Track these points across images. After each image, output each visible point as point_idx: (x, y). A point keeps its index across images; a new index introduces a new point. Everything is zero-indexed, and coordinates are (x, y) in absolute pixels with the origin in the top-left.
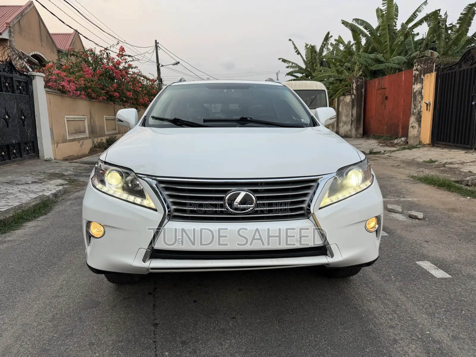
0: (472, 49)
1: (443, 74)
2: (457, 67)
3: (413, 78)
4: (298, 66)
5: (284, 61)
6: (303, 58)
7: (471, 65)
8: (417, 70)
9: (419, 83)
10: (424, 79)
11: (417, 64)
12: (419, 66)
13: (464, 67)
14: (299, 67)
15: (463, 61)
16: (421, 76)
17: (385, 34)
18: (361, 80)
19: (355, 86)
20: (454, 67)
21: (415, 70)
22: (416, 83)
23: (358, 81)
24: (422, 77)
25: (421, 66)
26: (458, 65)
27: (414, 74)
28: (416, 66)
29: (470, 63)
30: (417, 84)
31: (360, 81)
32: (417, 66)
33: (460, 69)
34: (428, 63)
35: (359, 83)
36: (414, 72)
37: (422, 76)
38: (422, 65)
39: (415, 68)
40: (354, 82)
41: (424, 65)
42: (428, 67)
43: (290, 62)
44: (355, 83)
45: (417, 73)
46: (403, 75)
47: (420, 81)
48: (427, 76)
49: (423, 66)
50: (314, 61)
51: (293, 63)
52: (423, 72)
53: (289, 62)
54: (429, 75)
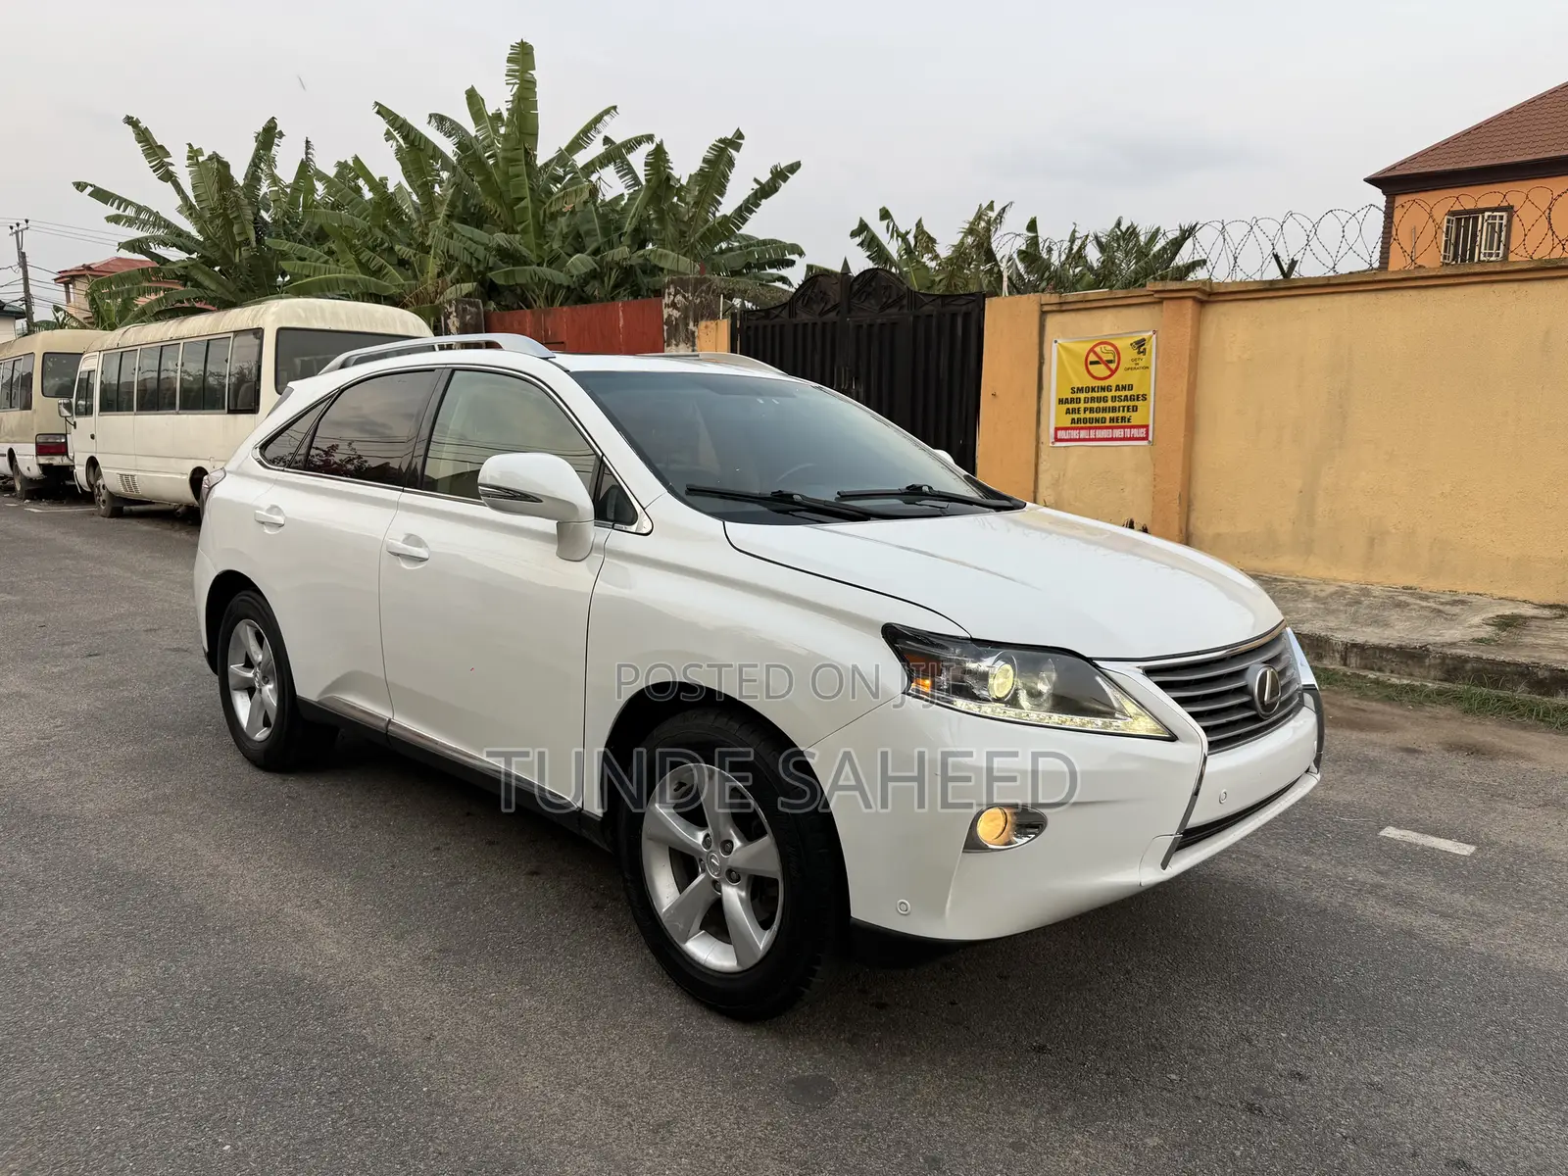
0: (822, 275)
1: (749, 327)
2: (785, 314)
3: (665, 327)
4: (165, 220)
5: (101, 195)
6: (185, 198)
7: (822, 313)
8: (673, 305)
9: (684, 341)
10: (696, 334)
11: (672, 290)
12: (679, 297)
13: (803, 317)
14: (168, 225)
15: (800, 302)
16: (688, 324)
17: (518, 176)
18: (473, 310)
19: (457, 324)
20: (776, 312)
21: (667, 306)
22: (674, 342)
23: (464, 310)
24: (691, 326)
25: (684, 296)
26: (787, 308)
27: (665, 316)
28: (669, 294)
29: (817, 308)
30: (677, 345)
31: (471, 313)
32: (675, 296)
33: (794, 321)
34: (702, 291)
35: (468, 317)
36: (666, 312)
37: (691, 324)
38: (689, 295)
39: (667, 300)
40: (451, 313)
41: (693, 295)
42: (701, 302)
43: (129, 203)
44: (457, 317)
45: (676, 314)
46: (621, 313)
47: (687, 337)
48: (706, 327)
49: (691, 298)
50: (235, 215)
51: (140, 209)
52: (691, 314)
53: (124, 202)
54: (712, 324)
